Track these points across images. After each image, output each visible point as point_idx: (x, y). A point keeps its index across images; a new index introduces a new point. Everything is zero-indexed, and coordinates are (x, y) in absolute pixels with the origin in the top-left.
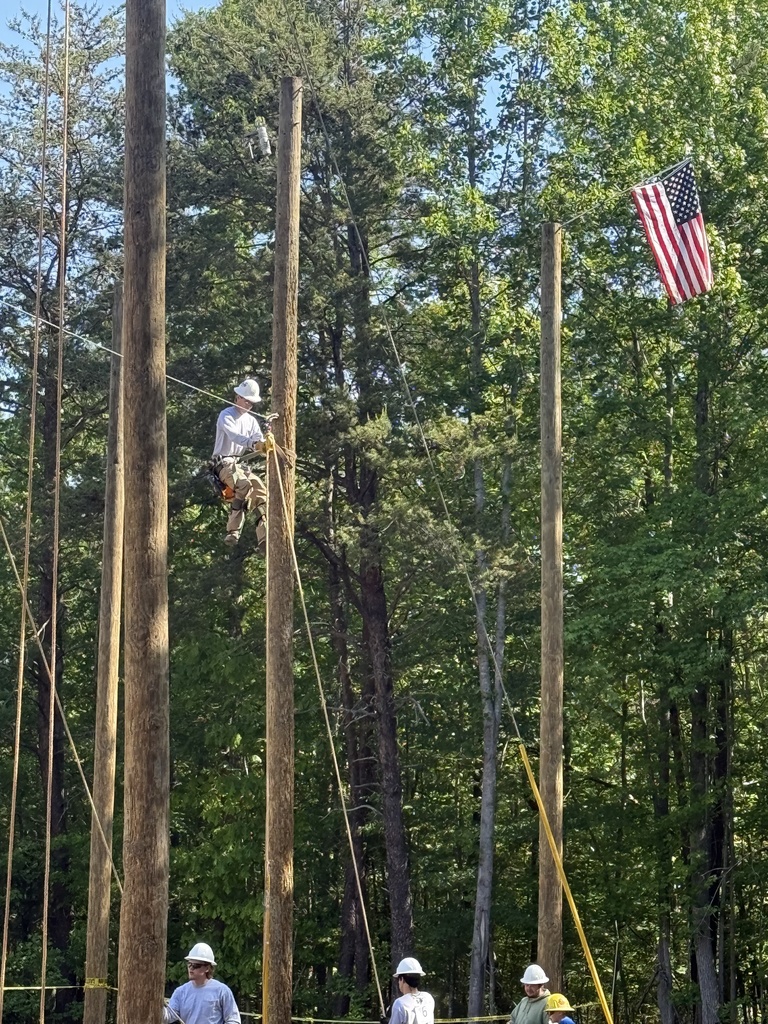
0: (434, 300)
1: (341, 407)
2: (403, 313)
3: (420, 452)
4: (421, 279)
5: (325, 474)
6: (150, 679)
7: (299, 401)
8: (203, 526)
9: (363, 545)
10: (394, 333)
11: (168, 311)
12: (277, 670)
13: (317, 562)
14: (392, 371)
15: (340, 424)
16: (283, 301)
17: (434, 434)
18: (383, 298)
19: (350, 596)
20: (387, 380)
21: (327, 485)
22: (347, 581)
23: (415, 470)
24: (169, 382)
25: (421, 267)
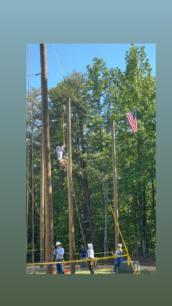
0: (94, 133)
1: (79, 152)
2: (89, 136)
3: (92, 159)
4: (91, 130)
5: (77, 163)
6: (49, 198)
7: (72, 151)
8: (57, 172)
9: (84, 174)
10: (87, 139)
11: (50, 137)
12: (70, 196)
13: (76, 178)
14: (87, 145)
15: (79, 154)
16: (69, 135)
17: (95, 155)
18: (85, 134)
19: (82, 183)
20: (87, 147)
21: (77, 165)
22: (81, 180)
23: (92, 162)
24: (50, 149)
25: (91, 128)
